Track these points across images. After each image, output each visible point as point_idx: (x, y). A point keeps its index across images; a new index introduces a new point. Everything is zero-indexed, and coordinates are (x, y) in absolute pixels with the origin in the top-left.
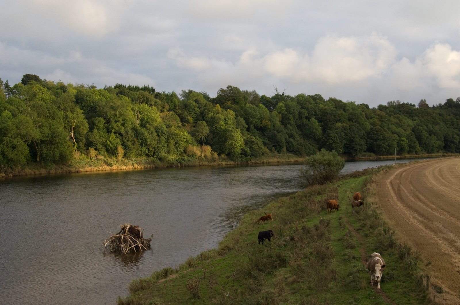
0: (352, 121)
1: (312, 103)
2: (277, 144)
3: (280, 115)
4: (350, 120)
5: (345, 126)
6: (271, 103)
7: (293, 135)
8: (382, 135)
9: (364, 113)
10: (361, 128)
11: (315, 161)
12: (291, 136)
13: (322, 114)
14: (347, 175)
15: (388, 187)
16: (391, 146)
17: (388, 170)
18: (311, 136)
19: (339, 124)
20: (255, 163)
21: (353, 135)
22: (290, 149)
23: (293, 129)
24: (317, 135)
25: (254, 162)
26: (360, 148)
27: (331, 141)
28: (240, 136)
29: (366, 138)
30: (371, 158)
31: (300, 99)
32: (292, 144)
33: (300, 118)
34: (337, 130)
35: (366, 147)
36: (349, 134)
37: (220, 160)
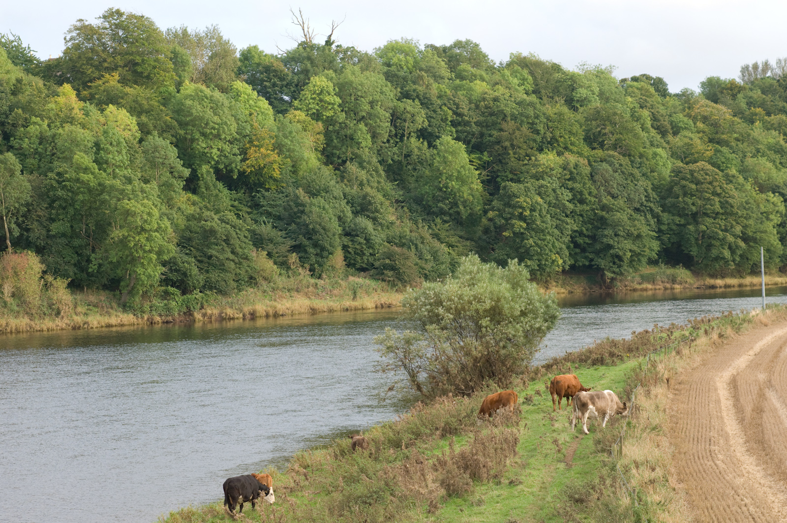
0: (602, 145)
1: (443, 78)
2: (306, 242)
3: (320, 126)
4: (593, 140)
5: (572, 165)
6: (282, 79)
7: (370, 203)
8: (718, 195)
9: (645, 113)
10: (636, 172)
11: (439, 303)
12: (363, 207)
13: (482, 118)
14: (568, 358)
15: (718, 401)
16: (755, 240)
17: (729, 331)
18: (440, 205)
19: (549, 159)
20: (222, 319)
21: (607, 200)
22: (358, 258)
23: (368, 181)
24: (465, 203)
25: (216, 312)
26: (635, 248)
27: (519, 225)
28: (156, 212)
29: (658, 210)
30: (677, 286)
31: (395, 60)
32: (367, 240)
33: (399, 136)
34: (541, 182)
35: (656, 245)
36: (590, 194)
37: (79, 309)
